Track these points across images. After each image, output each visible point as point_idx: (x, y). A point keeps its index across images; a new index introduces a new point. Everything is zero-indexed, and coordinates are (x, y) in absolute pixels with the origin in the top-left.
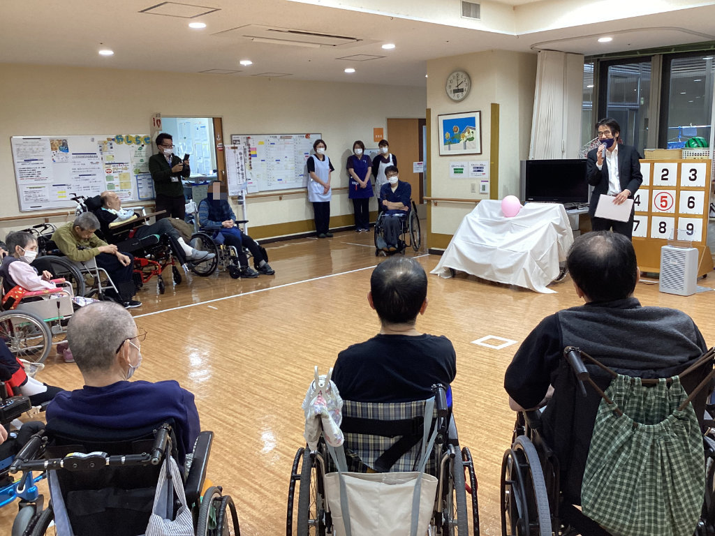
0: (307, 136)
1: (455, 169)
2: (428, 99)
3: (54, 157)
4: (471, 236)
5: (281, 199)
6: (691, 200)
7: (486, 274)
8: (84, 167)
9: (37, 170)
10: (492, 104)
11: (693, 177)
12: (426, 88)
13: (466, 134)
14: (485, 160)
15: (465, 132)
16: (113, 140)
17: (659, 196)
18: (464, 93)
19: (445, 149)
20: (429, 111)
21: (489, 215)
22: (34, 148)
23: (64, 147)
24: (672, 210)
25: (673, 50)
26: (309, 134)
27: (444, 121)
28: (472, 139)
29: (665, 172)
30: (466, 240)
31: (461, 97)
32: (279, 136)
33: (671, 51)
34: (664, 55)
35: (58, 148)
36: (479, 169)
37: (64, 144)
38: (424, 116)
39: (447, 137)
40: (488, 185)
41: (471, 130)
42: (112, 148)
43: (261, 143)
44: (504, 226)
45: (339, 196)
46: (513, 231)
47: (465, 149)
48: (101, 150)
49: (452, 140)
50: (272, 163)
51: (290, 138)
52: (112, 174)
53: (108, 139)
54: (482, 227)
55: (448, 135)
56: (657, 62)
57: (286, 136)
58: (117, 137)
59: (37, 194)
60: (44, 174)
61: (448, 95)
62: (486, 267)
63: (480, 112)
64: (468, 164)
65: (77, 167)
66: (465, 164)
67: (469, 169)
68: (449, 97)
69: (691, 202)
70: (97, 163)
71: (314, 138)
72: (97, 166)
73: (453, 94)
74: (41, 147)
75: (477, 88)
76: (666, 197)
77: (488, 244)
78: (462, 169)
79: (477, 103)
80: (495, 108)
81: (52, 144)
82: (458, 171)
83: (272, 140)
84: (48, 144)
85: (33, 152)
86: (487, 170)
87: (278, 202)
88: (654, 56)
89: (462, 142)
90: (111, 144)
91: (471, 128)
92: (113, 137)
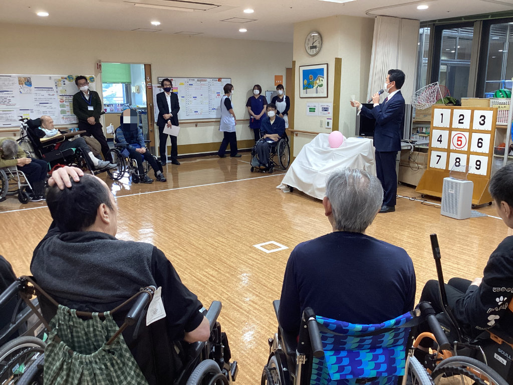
0: (220, 80)
1: (310, 109)
2: (294, 52)
3: (21, 90)
4: (304, 161)
5: (196, 126)
6: (480, 141)
7: (309, 191)
8: (42, 97)
9: (8, 98)
10: (336, 58)
11: (482, 122)
12: (292, 44)
13: (318, 81)
14: (329, 103)
15: (317, 80)
16: (66, 78)
17: (456, 137)
18: (317, 49)
19: (304, 93)
20: (294, 63)
21: (321, 146)
22: (6, 83)
23: (28, 82)
24: (466, 149)
25: (490, 16)
26: (221, 78)
27: (304, 71)
28: (321, 86)
29: (462, 117)
30: (301, 164)
31: (315, 52)
32: (196, 79)
33: (488, 18)
34: (484, 21)
35: (24, 83)
36: (326, 109)
37: (28, 81)
38: (291, 66)
39: (305, 83)
40: (331, 122)
41: (321, 79)
42: (65, 84)
43: (182, 84)
44: (329, 154)
45: (241, 125)
46: (334, 159)
47: (317, 93)
48: (56, 86)
49: (307, 86)
50: (190, 99)
51: (205, 81)
52: (64, 103)
53: (62, 78)
54: (314, 154)
55: (306, 82)
56: (478, 26)
57: (201, 79)
58: (69, 76)
59: (8, 116)
60: (13, 101)
61: (306, 51)
62: (309, 185)
63: (327, 64)
64: (319, 104)
65: (38, 97)
66: (316, 105)
67: (319, 109)
68: (307, 52)
69: (480, 142)
70: (53, 95)
71: (225, 82)
72: (53, 97)
73: (310, 50)
74: (11, 82)
75: (326, 45)
76: (461, 138)
77: (314, 168)
78: (315, 109)
79: (325, 58)
80: (338, 62)
81: (19, 80)
82: (312, 110)
83: (191, 82)
84: (17, 81)
85: (5, 86)
86: (331, 110)
87: (195, 128)
88: (476, 21)
89: (315, 87)
90: (64, 82)
91: (321, 77)
92: (66, 76)
